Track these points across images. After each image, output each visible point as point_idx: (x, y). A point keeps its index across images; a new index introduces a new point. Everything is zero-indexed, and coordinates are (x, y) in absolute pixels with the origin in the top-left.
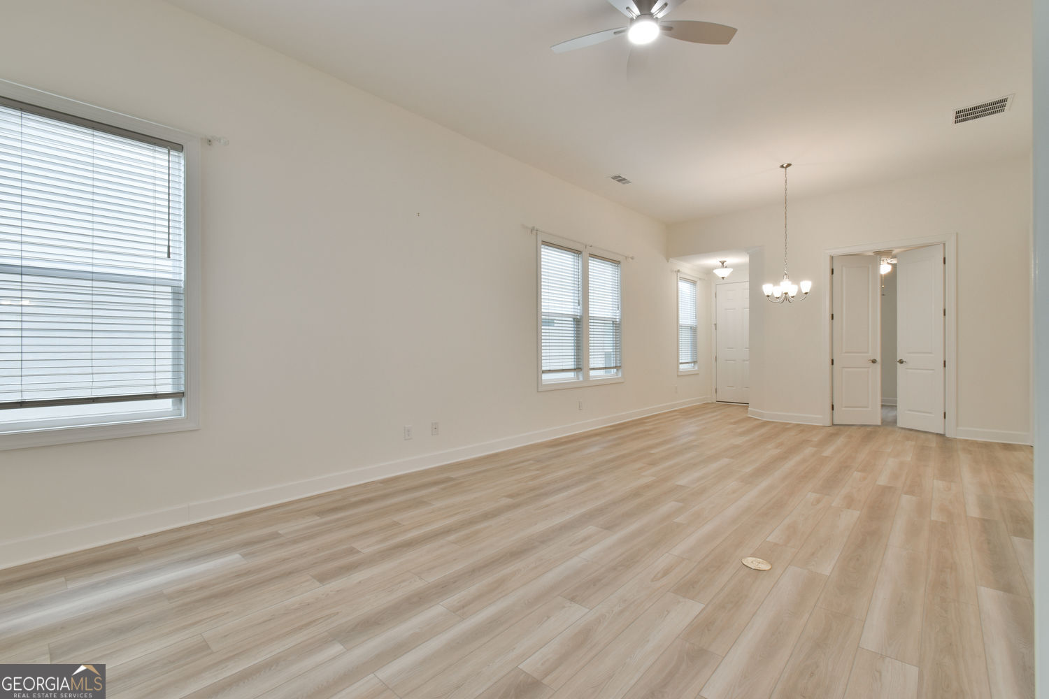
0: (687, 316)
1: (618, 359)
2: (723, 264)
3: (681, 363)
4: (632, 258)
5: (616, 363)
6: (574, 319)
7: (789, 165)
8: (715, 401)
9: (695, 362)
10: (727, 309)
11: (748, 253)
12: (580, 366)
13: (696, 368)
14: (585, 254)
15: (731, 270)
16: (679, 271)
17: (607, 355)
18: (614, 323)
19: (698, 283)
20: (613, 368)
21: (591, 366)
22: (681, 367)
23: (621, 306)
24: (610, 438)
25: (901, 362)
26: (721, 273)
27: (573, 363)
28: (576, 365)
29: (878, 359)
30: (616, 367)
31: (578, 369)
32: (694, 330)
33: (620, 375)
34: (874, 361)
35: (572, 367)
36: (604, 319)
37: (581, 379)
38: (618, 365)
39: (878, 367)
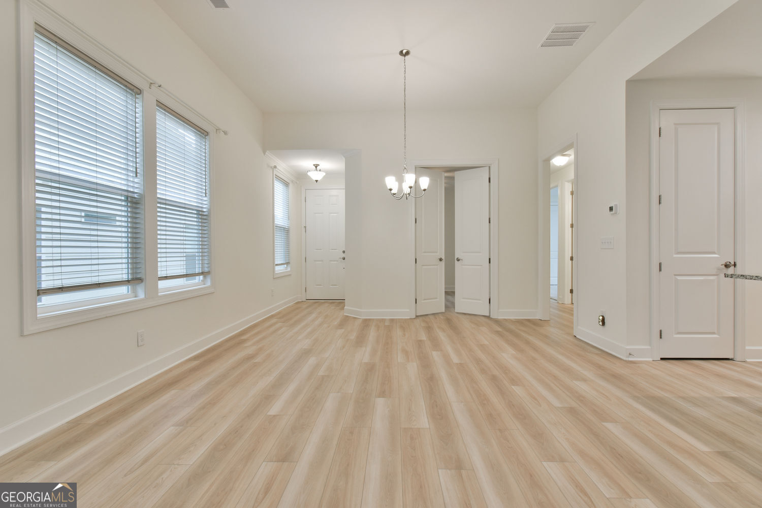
0: (280, 216)
1: (206, 262)
2: (316, 167)
3: (277, 265)
4: (225, 133)
5: (203, 267)
6: (127, 197)
7: (408, 53)
8: (304, 300)
9: (288, 263)
10: (316, 213)
11: (344, 157)
12: (139, 276)
13: (289, 269)
14: (150, 96)
15: (324, 174)
16: (275, 167)
17: (189, 258)
18: (200, 213)
19: (291, 185)
20: (199, 274)
21: (161, 273)
22: (277, 268)
23: (210, 192)
24: (196, 387)
25: (458, 260)
26: (315, 176)
27: (125, 271)
28: (132, 274)
29: (443, 258)
30: (202, 273)
31: (135, 280)
32: (286, 231)
33: (208, 283)
34: (441, 260)
35: (125, 277)
36: (182, 207)
37: (142, 295)
38: (206, 270)
39: (443, 263)
